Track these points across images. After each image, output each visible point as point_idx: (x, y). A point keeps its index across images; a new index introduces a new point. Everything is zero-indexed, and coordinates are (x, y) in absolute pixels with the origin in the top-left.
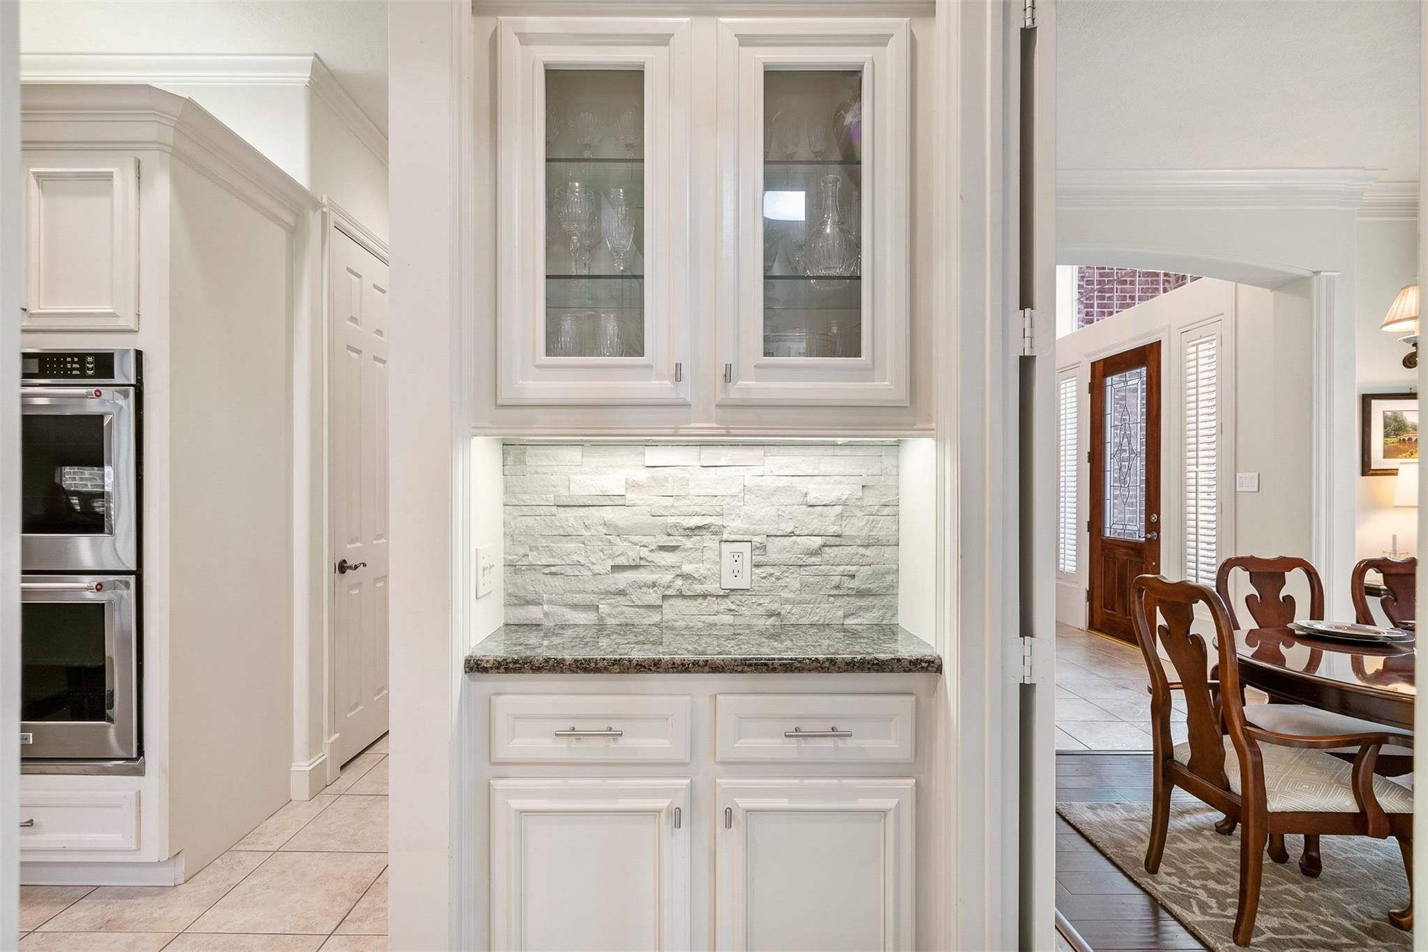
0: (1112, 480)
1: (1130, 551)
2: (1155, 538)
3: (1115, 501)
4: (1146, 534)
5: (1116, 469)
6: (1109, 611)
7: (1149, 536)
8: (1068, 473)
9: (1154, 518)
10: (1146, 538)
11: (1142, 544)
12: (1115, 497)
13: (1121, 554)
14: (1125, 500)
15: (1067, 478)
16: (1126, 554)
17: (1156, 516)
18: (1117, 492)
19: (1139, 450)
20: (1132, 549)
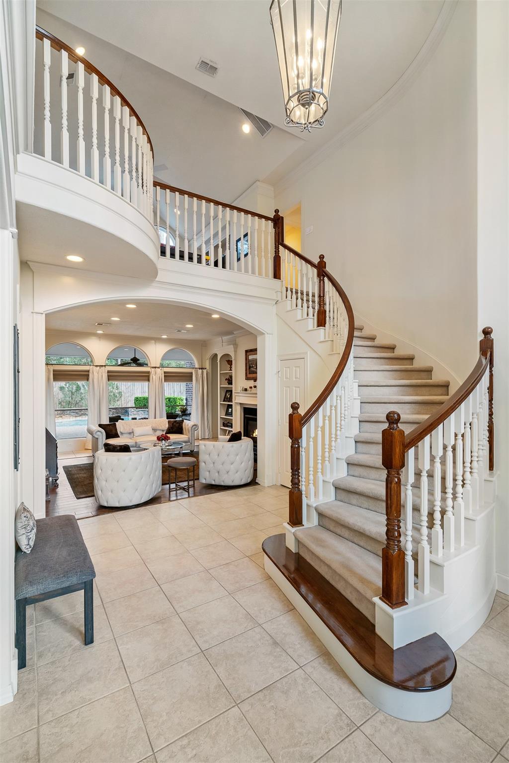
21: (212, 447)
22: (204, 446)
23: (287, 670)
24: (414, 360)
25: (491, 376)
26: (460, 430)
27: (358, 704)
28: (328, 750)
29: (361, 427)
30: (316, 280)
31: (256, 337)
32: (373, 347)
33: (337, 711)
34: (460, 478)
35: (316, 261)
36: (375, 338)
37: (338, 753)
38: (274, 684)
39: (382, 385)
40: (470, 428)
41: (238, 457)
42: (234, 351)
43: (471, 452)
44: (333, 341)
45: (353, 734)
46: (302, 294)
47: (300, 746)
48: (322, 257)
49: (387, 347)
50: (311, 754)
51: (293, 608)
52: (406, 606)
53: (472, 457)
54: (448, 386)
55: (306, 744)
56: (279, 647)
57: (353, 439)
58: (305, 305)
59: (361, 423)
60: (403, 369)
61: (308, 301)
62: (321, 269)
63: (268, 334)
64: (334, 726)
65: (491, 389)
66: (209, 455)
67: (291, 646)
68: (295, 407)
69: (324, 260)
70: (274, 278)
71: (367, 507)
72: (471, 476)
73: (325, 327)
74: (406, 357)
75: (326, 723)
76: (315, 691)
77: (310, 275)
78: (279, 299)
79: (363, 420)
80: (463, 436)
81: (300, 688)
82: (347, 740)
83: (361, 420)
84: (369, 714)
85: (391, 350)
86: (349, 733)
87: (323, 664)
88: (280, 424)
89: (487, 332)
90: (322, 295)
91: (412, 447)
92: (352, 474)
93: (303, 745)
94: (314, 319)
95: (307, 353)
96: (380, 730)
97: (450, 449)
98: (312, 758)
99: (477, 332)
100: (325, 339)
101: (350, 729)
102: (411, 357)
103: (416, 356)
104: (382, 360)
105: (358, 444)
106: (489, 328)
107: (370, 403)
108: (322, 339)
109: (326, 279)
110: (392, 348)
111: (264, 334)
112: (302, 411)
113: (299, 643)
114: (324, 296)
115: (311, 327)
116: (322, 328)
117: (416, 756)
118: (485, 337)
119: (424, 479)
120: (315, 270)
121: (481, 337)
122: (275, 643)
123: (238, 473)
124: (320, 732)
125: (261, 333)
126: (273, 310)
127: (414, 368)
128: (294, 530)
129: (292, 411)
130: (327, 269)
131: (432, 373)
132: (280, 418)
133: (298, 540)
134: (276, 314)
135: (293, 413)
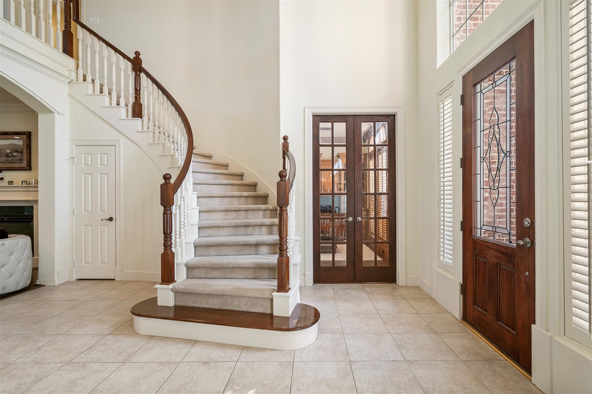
0: (482, 183)
1: (500, 255)
2: (529, 245)
3: (485, 203)
4: (517, 240)
5: (486, 174)
6: (480, 309)
7: (521, 242)
8: (446, 179)
9: (527, 222)
10: (518, 244)
11: (512, 249)
12: (485, 199)
13: (491, 256)
14: (495, 201)
15: (446, 183)
16: (496, 257)
17: (529, 220)
18: (487, 195)
19: (508, 150)
20: (503, 253)
23: (231, 368)
27: (284, 355)
28: (291, 379)
30: (132, 75)
33: (278, 364)
35: (132, 56)
37: (296, 376)
38: (230, 379)
41: (12, 257)
45: (294, 365)
47: (277, 388)
48: (137, 53)
50: (286, 385)
51: (196, 341)
52: (291, 290)
54: (243, 176)
55: (279, 384)
56: (211, 362)
57: (198, 209)
58: (114, 94)
59: (198, 199)
62: (137, 65)
63: (58, 113)
64: (283, 369)
67: (218, 358)
68: (167, 177)
69: (140, 57)
70: (64, 53)
73: (142, 118)
74: (207, 155)
75: (278, 371)
76: (258, 364)
77: (122, 67)
81: (249, 369)
82: (294, 369)
84: (292, 355)
86: (292, 366)
87: (249, 352)
88: (75, 214)
89: (285, 138)
90: (138, 89)
92: (203, 235)
93: (278, 386)
94: (127, 109)
95: (119, 141)
96: (302, 356)
98: (288, 386)
99: (278, 139)
100: (142, 129)
101: (291, 365)
102: (210, 155)
105: (201, 214)
106: (288, 136)
107: (200, 184)
109: (143, 75)
111: (53, 112)
112: (172, 181)
113: (222, 353)
114: (140, 90)
115: (124, 116)
117: (323, 353)
118: (285, 141)
120: (130, 65)
121: (282, 141)
122: (205, 363)
123: (13, 276)
124: (280, 376)
125: (47, 110)
126: (66, 88)
127: (214, 161)
128: (171, 286)
129: (164, 181)
130: (144, 66)
131: (228, 167)
132: (74, 208)
133: (177, 293)
134: (68, 94)
135: (166, 183)
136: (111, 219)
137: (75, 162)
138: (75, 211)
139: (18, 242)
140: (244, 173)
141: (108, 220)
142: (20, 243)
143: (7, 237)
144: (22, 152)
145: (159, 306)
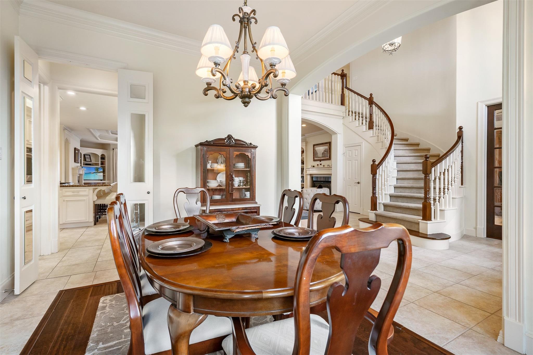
21: (310, 191)
22: (305, 191)
24: (419, 145)
25: (462, 147)
26: (447, 167)
29: (398, 173)
30: (368, 106)
31: (331, 136)
32: (397, 139)
34: (446, 188)
35: (368, 97)
36: (396, 135)
39: (406, 156)
40: (451, 168)
42: (306, 145)
43: (452, 178)
44: (378, 136)
46: (359, 114)
48: (371, 95)
49: (404, 139)
52: (432, 221)
53: (452, 179)
57: (396, 178)
58: (361, 119)
59: (398, 172)
60: (415, 149)
61: (362, 117)
62: (371, 101)
63: (339, 134)
65: (462, 152)
66: (309, 195)
68: (374, 161)
69: (372, 96)
70: (341, 105)
71: (407, 202)
72: (451, 187)
73: (373, 129)
74: (415, 144)
77: (364, 104)
78: (345, 116)
79: (399, 170)
80: (448, 170)
83: (398, 170)
85: (407, 141)
89: (461, 128)
91: (433, 167)
92: (397, 192)
94: (366, 126)
95: (362, 143)
97: (442, 174)
99: (456, 129)
100: (373, 135)
102: (418, 144)
103: (420, 144)
104: (403, 145)
105: (398, 180)
106: (462, 126)
108: (372, 136)
109: (374, 106)
110: (407, 140)
111: (337, 134)
112: (377, 163)
114: (372, 114)
115: (364, 130)
116: (371, 131)
118: (460, 130)
119: (437, 180)
120: (367, 102)
121: (458, 130)
125: (335, 133)
126: (341, 121)
127: (421, 148)
128: (374, 212)
129: (372, 163)
130: (374, 100)
131: (430, 151)
132: (344, 177)
133: (376, 215)
134: (343, 124)
135: (373, 164)
136: (359, 183)
137: (345, 155)
138: (345, 178)
139: (325, 190)
140: (440, 154)
141: (357, 183)
142: (326, 191)
143: (322, 188)
144: (327, 152)
145: (370, 220)
